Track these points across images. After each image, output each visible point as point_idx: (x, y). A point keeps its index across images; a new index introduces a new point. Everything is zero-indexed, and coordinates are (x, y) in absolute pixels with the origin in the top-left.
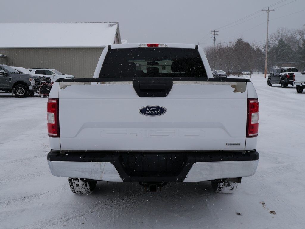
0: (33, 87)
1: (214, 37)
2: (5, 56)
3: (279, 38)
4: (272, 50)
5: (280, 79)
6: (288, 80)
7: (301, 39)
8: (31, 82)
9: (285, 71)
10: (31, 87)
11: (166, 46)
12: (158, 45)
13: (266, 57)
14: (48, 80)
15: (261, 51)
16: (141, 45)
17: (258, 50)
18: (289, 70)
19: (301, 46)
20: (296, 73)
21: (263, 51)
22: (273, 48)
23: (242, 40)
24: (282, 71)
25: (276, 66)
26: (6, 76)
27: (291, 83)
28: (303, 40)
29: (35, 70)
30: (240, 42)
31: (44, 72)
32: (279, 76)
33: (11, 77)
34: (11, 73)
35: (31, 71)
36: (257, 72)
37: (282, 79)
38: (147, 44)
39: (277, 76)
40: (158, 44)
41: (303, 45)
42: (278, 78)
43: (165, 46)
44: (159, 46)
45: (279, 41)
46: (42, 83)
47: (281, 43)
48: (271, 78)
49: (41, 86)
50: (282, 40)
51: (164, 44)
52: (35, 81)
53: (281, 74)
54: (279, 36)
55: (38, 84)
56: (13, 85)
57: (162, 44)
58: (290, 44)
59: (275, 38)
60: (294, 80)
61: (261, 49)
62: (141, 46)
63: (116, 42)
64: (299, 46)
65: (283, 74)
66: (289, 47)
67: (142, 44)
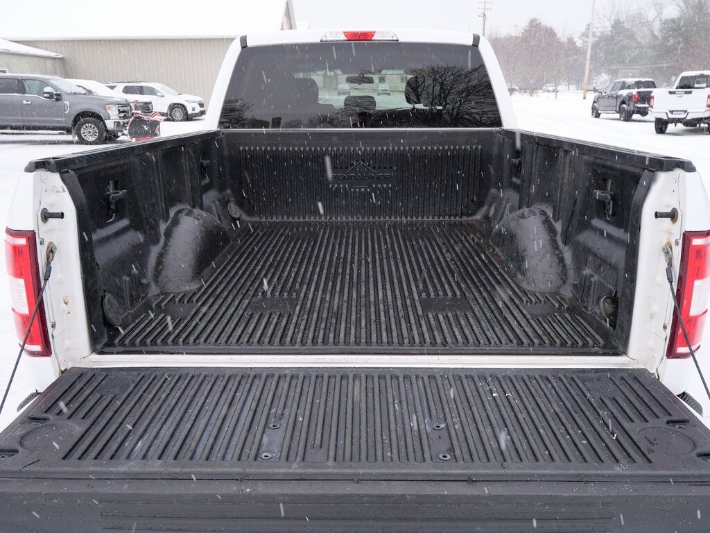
0: (115, 122)
1: (484, 15)
2: (61, 56)
3: (613, 18)
4: (598, 41)
5: (619, 103)
6: (634, 105)
7: (658, 18)
8: (109, 111)
9: (629, 87)
10: (110, 125)
11: (395, 38)
12: (372, 34)
13: (588, 56)
14: (147, 108)
15: (574, 43)
16: (327, 35)
17: (571, 41)
18: (638, 84)
19: (656, 34)
20: (655, 92)
21: (579, 43)
22: (599, 37)
23: (538, 22)
24: (624, 86)
25: (603, 74)
26: (57, 100)
27: (644, 112)
28: (661, 20)
29: (121, 86)
30: (534, 26)
31: (141, 91)
32: (617, 97)
33: (68, 103)
34: (68, 94)
35: (112, 88)
36: (564, 86)
37: (623, 102)
38: (345, 33)
39: (612, 96)
40: (374, 33)
41: (661, 30)
42: (615, 100)
43: (391, 38)
44: (375, 38)
45: (613, 22)
46: (133, 114)
47: (617, 25)
48: (600, 101)
49: (131, 120)
50: (618, 20)
51: (388, 33)
52: (119, 110)
53: (620, 92)
54: (612, 12)
55: (124, 117)
56: (72, 119)
57: (383, 33)
58: (634, 29)
59: (605, 16)
60: (652, 107)
61: (576, 40)
62: (328, 39)
63: (286, 26)
64: (652, 32)
65: (625, 93)
66: (632, 37)
67: (331, 33)
